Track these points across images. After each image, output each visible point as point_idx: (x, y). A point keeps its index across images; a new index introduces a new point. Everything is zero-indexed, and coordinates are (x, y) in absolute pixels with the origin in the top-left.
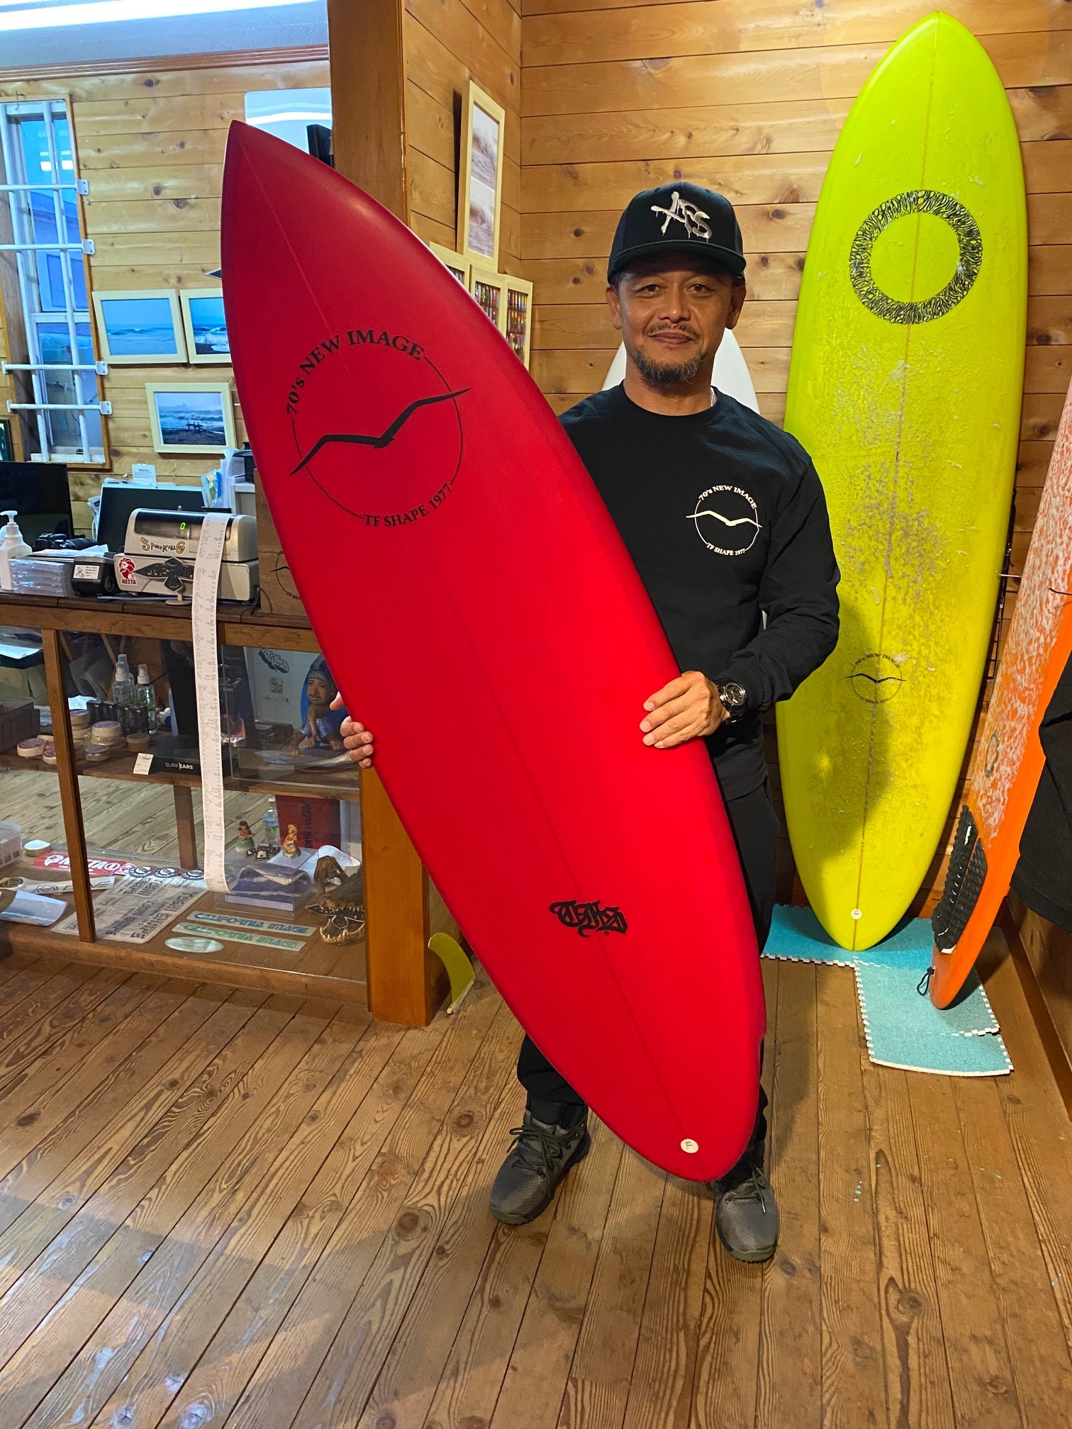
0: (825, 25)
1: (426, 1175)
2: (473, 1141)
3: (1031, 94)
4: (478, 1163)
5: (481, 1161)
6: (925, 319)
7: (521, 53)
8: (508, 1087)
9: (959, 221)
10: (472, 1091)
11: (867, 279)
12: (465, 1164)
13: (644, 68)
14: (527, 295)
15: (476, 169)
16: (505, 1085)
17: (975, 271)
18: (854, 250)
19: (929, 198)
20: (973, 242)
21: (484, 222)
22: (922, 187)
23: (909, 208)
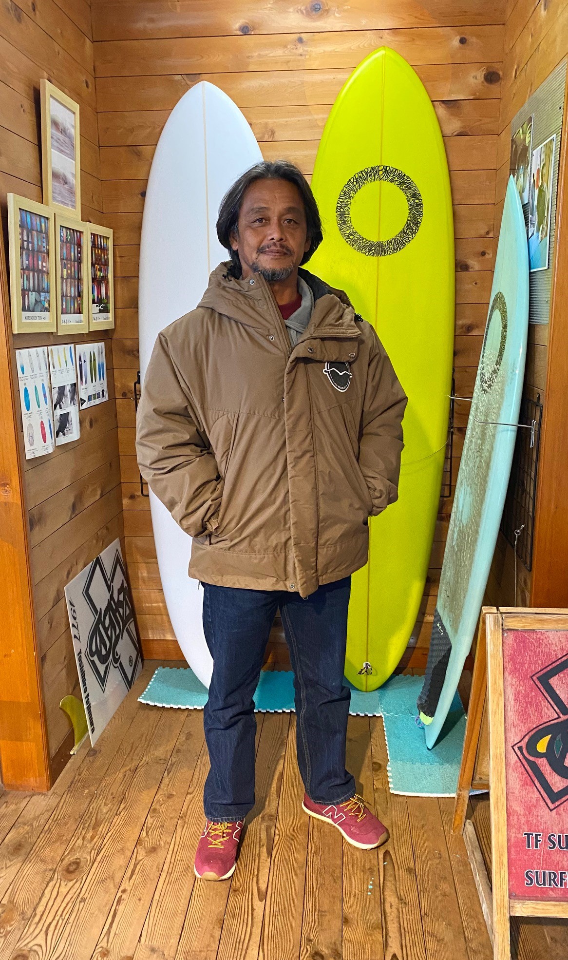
0: (305, 55)
1: (37, 919)
2: (79, 883)
3: (443, 105)
4: (80, 902)
5: (83, 900)
6: (389, 252)
7: (94, 67)
8: (109, 834)
9: (407, 187)
10: (80, 841)
11: (348, 225)
12: (70, 905)
13: (183, 81)
14: (108, 238)
15: (56, 144)
16: (107, 834)
17: (419, 220)
18: (339, 205)
19: (386, 171)
20: (417, 201)
21: (66, 183)
22: (381, 163)
23: (373, 178)
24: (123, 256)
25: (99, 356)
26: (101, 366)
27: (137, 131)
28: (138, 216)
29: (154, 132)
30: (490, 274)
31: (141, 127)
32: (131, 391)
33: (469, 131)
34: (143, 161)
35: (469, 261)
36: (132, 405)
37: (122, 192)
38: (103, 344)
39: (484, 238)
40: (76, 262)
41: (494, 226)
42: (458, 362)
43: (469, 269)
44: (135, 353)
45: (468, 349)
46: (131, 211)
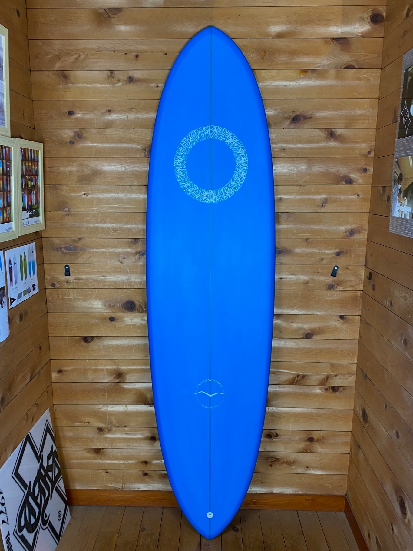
3: (334, 42)
24: (52, 167)
25: (29, 256)
26: (31, 264)
27: (65, 57)
28: (66, 132)
29: (79, 59)
30: (371, 187)
31: (68, 53)
32: (60, 283)
33: (356, 64)
34: (70, 84)
35: (353, 176)
36: (60, 294)
37: (52, 111)
38: (33, 244)
39: (365, 156)
40: (4, 175)
41: (375, 147)
42: (341, 261)
43: (353, 183)
44: (63, 250)
45: (350, 250)
46: (59, 128)
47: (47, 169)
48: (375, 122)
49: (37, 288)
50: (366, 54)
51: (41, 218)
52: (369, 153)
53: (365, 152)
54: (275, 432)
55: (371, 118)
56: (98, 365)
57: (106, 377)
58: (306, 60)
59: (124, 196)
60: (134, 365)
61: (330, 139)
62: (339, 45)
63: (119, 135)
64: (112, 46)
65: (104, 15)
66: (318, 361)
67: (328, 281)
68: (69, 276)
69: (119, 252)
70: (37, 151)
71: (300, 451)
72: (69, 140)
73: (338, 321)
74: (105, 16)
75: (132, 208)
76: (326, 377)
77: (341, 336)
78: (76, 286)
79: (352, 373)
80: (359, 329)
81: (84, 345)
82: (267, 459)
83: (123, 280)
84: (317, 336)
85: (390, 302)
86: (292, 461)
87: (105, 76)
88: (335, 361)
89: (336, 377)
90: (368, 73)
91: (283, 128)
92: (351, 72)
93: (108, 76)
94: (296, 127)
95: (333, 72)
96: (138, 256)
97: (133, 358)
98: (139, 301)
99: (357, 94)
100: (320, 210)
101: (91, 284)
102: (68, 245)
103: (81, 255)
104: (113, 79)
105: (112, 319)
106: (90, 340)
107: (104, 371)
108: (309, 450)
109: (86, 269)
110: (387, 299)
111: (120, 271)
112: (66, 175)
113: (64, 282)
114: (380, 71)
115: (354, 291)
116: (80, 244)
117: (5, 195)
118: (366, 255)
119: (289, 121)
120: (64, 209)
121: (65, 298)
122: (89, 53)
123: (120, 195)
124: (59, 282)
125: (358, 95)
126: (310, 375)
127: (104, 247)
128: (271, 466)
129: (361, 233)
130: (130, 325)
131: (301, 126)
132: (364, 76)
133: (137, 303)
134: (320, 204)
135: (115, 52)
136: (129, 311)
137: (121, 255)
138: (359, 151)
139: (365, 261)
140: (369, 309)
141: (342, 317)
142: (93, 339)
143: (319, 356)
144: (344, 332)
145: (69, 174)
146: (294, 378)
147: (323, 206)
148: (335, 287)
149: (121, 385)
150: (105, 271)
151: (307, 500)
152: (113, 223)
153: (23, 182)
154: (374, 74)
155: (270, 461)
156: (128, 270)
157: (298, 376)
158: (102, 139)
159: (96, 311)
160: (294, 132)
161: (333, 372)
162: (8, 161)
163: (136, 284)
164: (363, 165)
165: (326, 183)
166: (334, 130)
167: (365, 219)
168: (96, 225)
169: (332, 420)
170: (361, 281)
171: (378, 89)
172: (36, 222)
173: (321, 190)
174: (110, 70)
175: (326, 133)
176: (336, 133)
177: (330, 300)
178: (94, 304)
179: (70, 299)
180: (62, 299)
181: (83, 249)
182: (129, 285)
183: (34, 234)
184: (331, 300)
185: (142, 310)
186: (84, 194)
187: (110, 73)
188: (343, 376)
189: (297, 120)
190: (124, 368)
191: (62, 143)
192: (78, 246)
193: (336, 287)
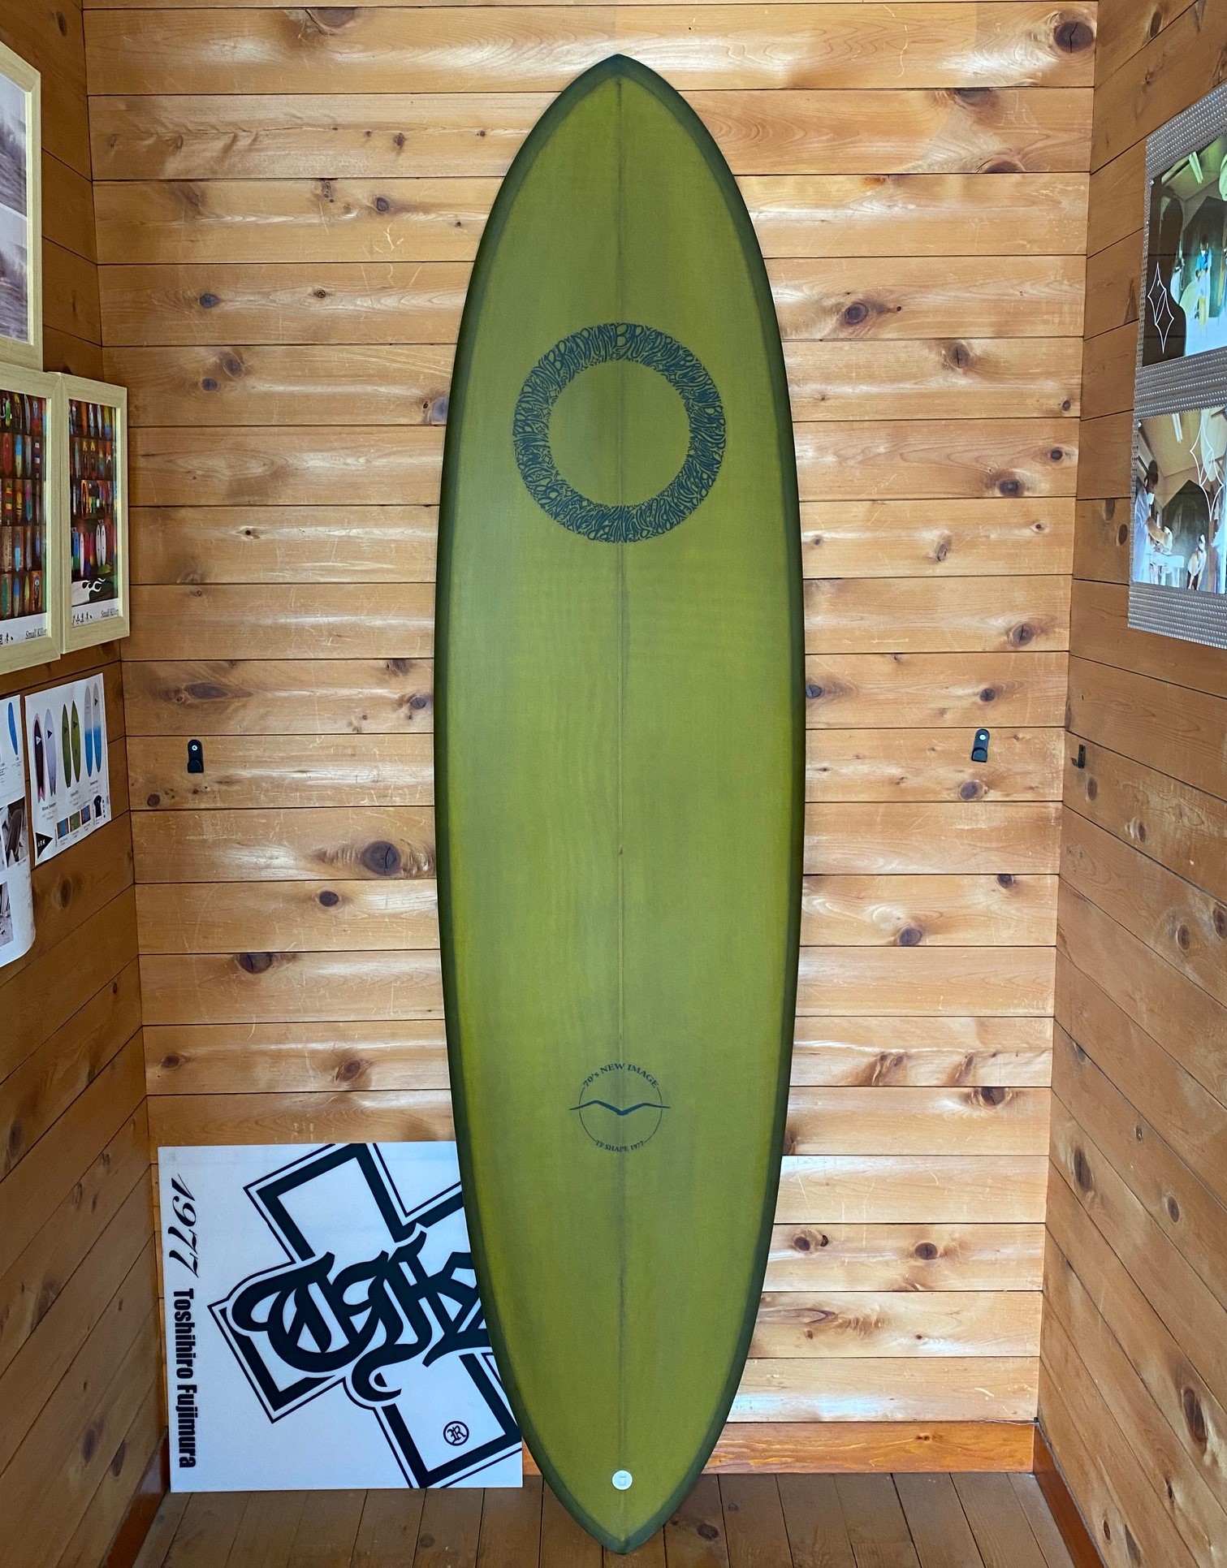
3: (957, 100)
14: (115, 410)
24: (153, 455)
25: (87, 713)
26: (93, 737)
27: (191, 145)
28: (194, 355)
29: (235, 147)
30: (1074, 504)
31: (200, 134)
32: (171, 792)
33: (1020, 161)
34: (208, 218)
35: (1022, 473)
36: (174, 827)
37: (153, 296)
38: (99, 678)
39: (1057, 416)
40: (29, 479)
41: (1082, 389)
42: (996, 716)
43: (1022, 493)
44: (184, 695)
45: (1022, 684)
46: (175, 343)
47: (142, 463)
48: (1080, 320)
49: (106, 808)
50: (1049, 132)
51: (120, 604)
52: (1066, 405)
53: (1055, 404)
54: (820, 1232)
55: (1066, 308)
56: (287, 1038)
57: (310, 1077)
58: (878, 149)
59: (366, 536)
60: (394, 1036)
61: (953, 369)
62: (971, 108)
63: (348, 363)
64: (328, 112)
65: (307, 27)
66: (939, 1014)
67: (961, 774)
68: (200, 774)
69: (349, 700)
70: (110, 408)
71: (895, 1288)
72: (201, 381)
73: (994, 891)
74: (309, 31)
75: (389, 571)
76: (967, 1060)
77: (1005, 936)
78: (223, 801)
79: (1040, 1048)
80: (1055, 913)
81: (243, 979)
82: (798, 1316)
83: (361, 781)
84: (934, 937)
85: (1137, 826)
86: (874, 1319)
87: (309, 195)
88: (989, 1013)
89: (994, 1059)
90: (1054, 185)
91: (821, 340)
92: (1007, 182)
93: (317, 196)
94: (857, 335)
95: (955, 183)
96: (405, 710)
97: (392, 1016)
98: (409, 844)
99: (1026, 243)
100: (931, 571)
101: (265, 796)
102: (200, 682)
103: (236, 710)
104: (331, 204)
105: (329, 899)
106: (261, 964)
107: (305, 1057)
108: (921, 1285)
109: (251, 752)
110: (1129, 821)
111: (353, 755)
112: (195, 478)
113: (188, 791)
114: (1088, 180)
115: (1036, 804)
116: (234, 678)
117: (29, 533)
118: (1068, 698)
119: (835, 319)
120: (188, 575)
121: (188, 838)
122: (263, 133)
123: (354, 532)
124: (172, 790)
125: (1028, 246)
126: (919, 1056)
127: (302, 684)
128: (810, 1335)
129: (1052, 636)
130: (384, 916)
131: (870, 332)
132: (1044, 192)
133: (404, 850)
134: (932, 554)
135: (335, 129)
136: (378, 873)
137: (356, 707)
138: (1038, 401)
139: (1066, 715)
140: (1081, 853)
141: (1005, 879)
142: (270, 960)
143: (942, 997)
144: (1014, 924)
145: (203, 476)
146: (872, 1066)
147: (939, 558)
148: (983, 792)
149: (355, 1098)
150: (310, 756)
151: (920, 1438)
152: (333, 615)
153: (75, 499)
154: (1070, 188)
155: (807, 1320)
156: (378, 753)
157: (883, 1057)
158: (300, 374)
159: (282, 874)
160: (853, 351)
161: (982, 1042)
162: (38, 438)
163: (400, 791)
164: (1049, 440)
165: (944, 493)
166: (963, 342)
167: (1061, 593)
168: (283, 621)
169: (988, 1189)
170: (1056, 773)
171: (1085, 229)
172: (107, 616)
173: (931, 514)
174: (322, 179)
175: (943, 352)
176: (969, 350)
177: (968, 830)
178: (276, 854)
179: (205, 841)
180: (179, 842)
181: (243, 694)
182: (378, 797)
183: (101, 652)
184: (971, 830)
185: (419, 869)
186: (248, 533)
187: (323, 186)
188: (1014, 1056)
189: (857, 316)
190: (363, 1047)
191: (182, 385)
192: (230, 684)
193: (986, 793)
